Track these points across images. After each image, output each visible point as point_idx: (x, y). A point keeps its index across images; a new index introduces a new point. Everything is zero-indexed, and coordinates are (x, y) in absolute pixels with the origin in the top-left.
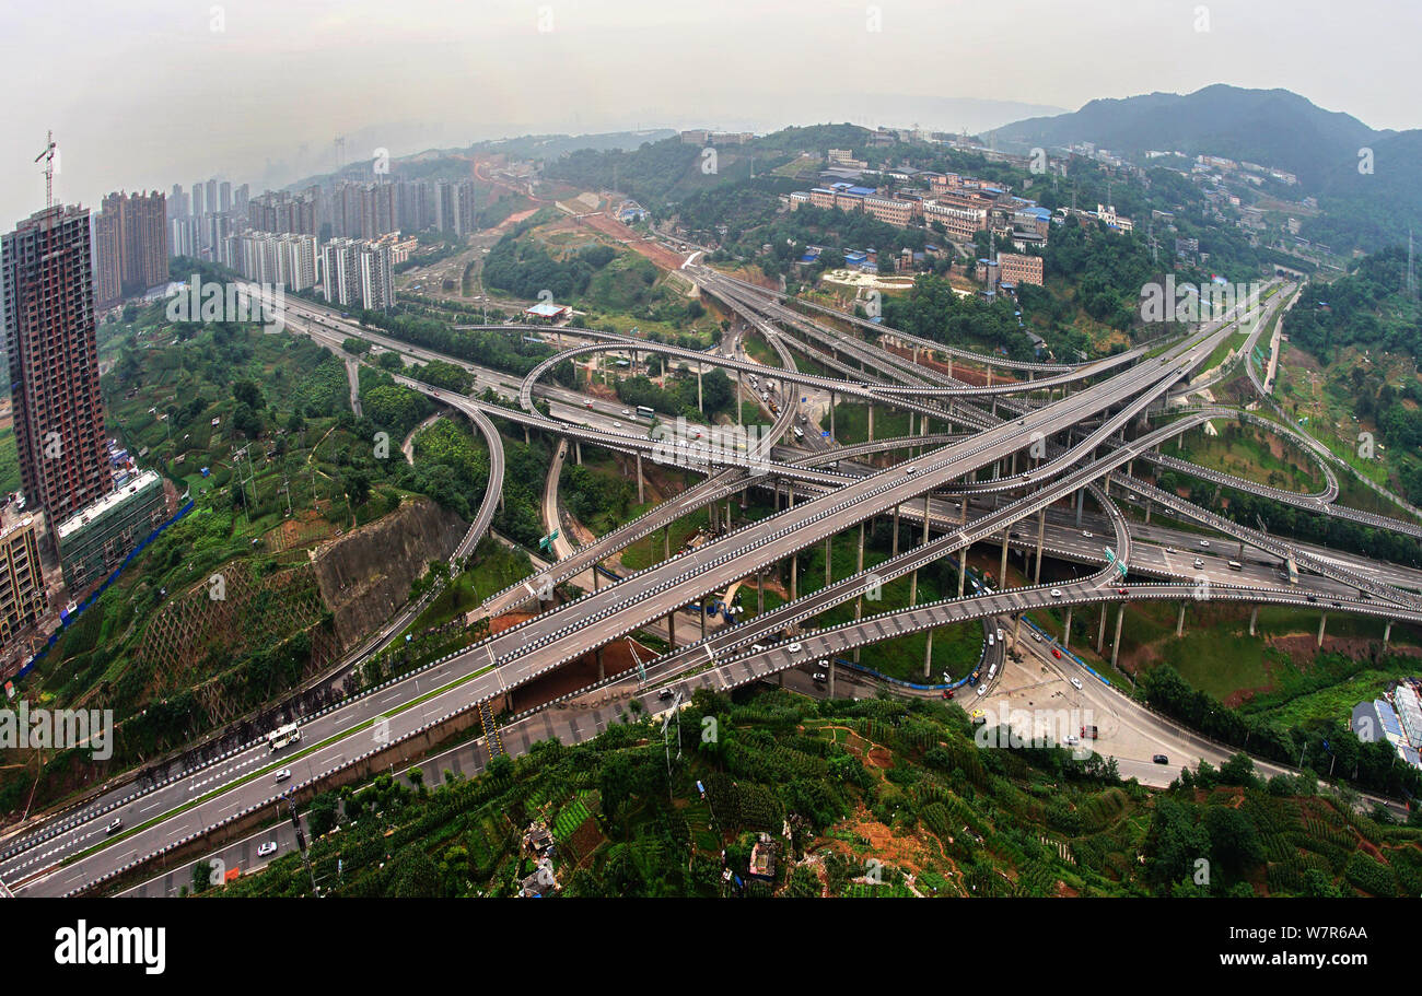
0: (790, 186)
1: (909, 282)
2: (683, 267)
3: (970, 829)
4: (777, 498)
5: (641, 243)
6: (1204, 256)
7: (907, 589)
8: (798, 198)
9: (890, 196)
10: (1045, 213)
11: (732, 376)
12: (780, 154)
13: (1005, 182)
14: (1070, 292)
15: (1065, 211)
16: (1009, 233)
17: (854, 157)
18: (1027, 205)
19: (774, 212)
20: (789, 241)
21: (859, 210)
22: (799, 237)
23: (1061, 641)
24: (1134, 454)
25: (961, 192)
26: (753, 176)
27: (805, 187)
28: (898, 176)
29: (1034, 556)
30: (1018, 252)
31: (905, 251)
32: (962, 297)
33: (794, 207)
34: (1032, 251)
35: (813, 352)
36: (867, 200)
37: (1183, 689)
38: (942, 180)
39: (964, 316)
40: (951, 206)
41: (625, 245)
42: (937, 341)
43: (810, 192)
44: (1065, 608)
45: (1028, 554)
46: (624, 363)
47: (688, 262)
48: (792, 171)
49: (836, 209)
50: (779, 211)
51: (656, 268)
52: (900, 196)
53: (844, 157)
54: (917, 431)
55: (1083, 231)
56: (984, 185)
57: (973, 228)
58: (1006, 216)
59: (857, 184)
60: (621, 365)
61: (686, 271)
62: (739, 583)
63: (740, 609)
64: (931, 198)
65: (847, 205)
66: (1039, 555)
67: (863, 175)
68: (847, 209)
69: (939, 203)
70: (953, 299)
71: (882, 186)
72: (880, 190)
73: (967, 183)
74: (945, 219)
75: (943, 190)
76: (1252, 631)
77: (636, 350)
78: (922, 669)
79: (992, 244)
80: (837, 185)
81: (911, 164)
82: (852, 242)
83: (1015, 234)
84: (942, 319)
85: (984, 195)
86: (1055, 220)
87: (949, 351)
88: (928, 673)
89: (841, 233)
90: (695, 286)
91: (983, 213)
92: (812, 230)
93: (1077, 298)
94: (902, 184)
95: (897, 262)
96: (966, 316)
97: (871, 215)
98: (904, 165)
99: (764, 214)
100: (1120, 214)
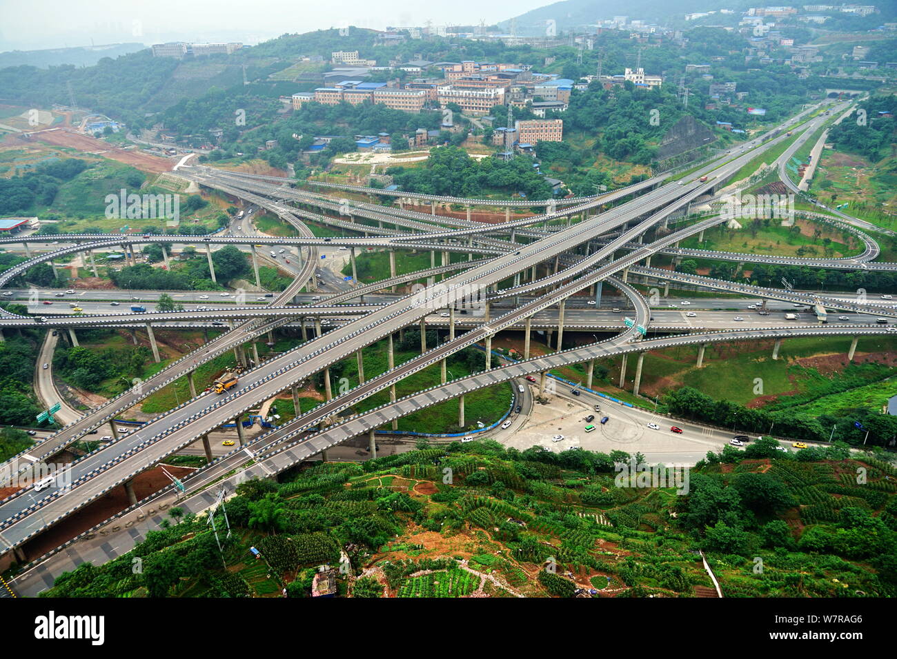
0: (290, 89)
1: (425, 154)
2: (175, 168)
3: (513, 519)
4: (305, 331)
5: (119, 153)
6: (741, 95)
7: (439, 372)
8: (300, 98)
9: (402, 87)
10: (567, 84)
11: (245, 250)
12: (276, 60)
13: (524, 62)
14: (591, 143)
15: (589, 79)
16: (529, 104)
17: (360, 56)
18: (548, 79)
19: (275, 112)
20: (294, 135)
21: (368, 103)
22: (305, 131)
23: (585, 384)
24: (653, 251)
25: (478, 76)
26: (247, 83)
27: (309, 88)
28: (410, 69)
29: (555, 334)
30: (538, 118)
31: (419, 131)
32: (479, 160)
33: (297, 107)
34: (551, 116)
35: (329, 220)
36: (376, 93)
37: (705, 401)
38: (458, 68)
39: (480, 174)
40: (468, 88)
41: (98, 156)
42: (455, 196)
43: (313, 91)
44: (587, 363)
45: (550, 331)
46: (118, 256)
47: (181, 164)
48: (291, 74)
49: (344, 104)
50: (280, 111)
51: (141, 173)
52: (412, 86)
53: (350, 58)
54: (438, 263)
55: (608, 93)
56: (503, 68)
57: (490, 104)
58: (525, 91)
59: (366, 80)
60: (113, 259)
61: (179, 171)
62: (274, 399)
63: (277, 416)
64: (447, 85)
65: (355, 99)
66: (561, 331)
67: (371, 72)
68: (356, 102)
69: (454, 88)
70: (469, 163)
71: (393, 79)
72: (390, 83)
73: (484, 68)
74: (461, 100)
75: (457, 77)
76: (775, 357)
77: (130, 244)
78: (458, 423)
79: (510, 115)
80: (344, 83)
81: (424, 58)
82: (362, 130)
83: (534, 104)
84: (460, 179)
85: (502, 76)
86: (578, 87)
87: (466, 202)
88: (462, 424)
89: (350, 124)
90: (192, 184)
91: (501, 91)
92: (319, 124)
93: (598, 146)
94: (415, 75)
95: (411, 140)
96: (484, 174)
97: (382, 106)
98: (415, 59)
99: (263, 116)
100: (649, 73)
